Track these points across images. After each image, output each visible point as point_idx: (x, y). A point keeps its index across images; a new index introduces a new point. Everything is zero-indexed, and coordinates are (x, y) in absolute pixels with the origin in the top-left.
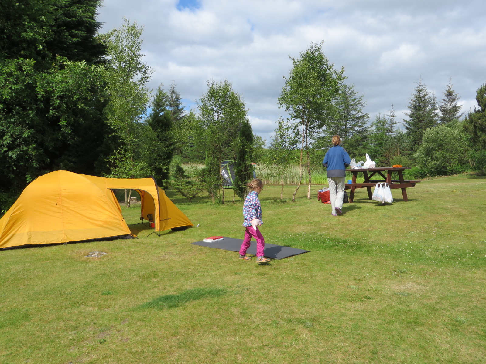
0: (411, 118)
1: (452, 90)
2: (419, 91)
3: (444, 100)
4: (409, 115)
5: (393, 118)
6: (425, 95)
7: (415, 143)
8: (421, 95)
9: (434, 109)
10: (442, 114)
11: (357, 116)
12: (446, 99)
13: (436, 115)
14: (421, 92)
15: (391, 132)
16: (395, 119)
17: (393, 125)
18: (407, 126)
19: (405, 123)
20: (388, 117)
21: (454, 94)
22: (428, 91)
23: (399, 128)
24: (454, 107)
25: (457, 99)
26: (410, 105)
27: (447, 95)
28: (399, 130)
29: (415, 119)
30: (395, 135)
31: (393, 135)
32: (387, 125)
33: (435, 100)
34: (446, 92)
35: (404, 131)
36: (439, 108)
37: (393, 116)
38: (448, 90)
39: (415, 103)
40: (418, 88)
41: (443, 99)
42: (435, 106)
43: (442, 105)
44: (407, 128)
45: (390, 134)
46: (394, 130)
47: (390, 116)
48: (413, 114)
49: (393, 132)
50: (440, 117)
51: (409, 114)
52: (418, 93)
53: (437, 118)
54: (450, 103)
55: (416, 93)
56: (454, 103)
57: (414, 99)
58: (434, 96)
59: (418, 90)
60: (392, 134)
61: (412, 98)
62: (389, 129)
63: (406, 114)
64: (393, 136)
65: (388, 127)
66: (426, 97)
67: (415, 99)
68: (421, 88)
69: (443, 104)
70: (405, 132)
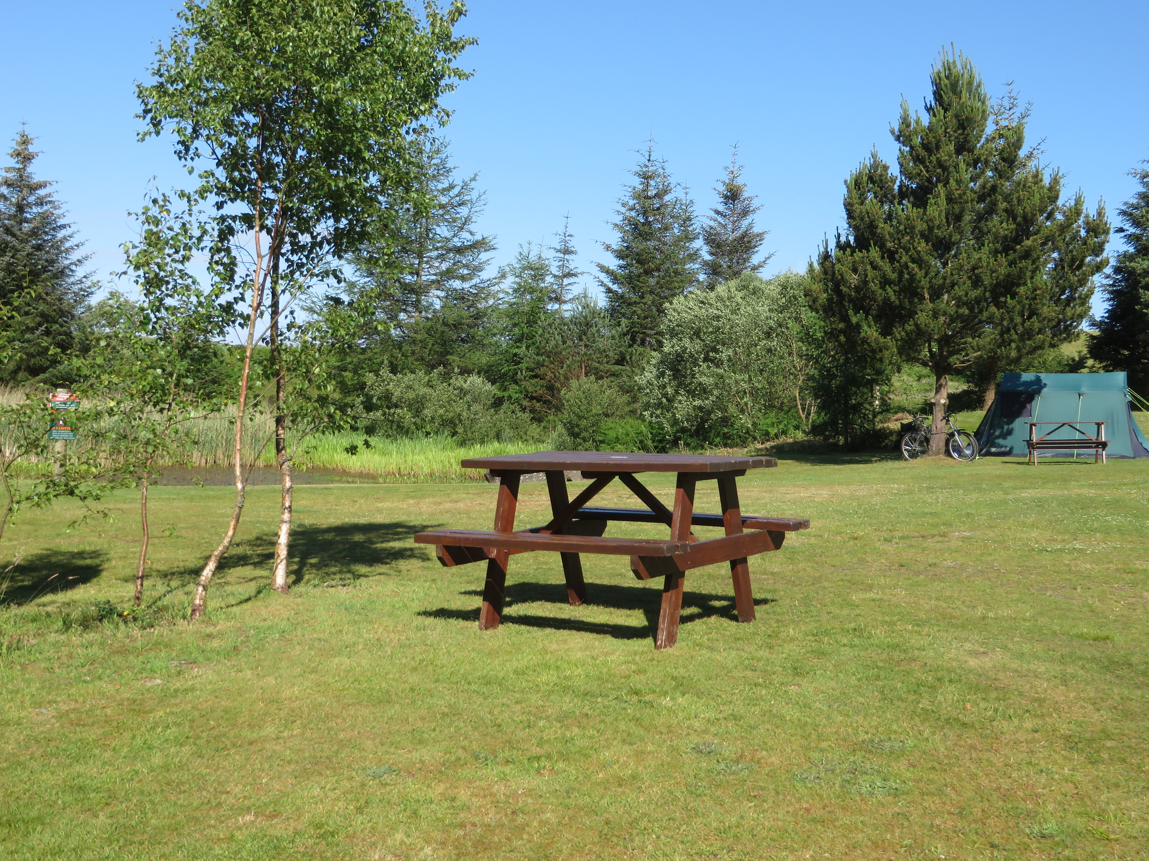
0: (621, 262)
1: (739, 181)
2: (646, 177)
3: (718, 212)
4: (615, 251)
5: (567, 256)
6: (666, 192)
7: (633, 339)
8: (652, 192)
9: (689, 237)
10: (712, 254)
11: (457, 242)
12: (721, 208)
13: (693, 256)
14: (652, 183)
15: (558, 299)
16: (574, 263)
17: (566, 281)
18: (610, 285)
19: (603, 277)
20: (552, 254)
21: (745, 195)
22: (672, 181)
23: (585, 289)
24: (745, 235)
25: (754, 210)
26: (618, 219)
27: (726, 197)
28: (585, 297)
29: (632, 265)
30: (574, 311)
31: (567, 310)
32: (549, 279)
33: (691, 209)
34: (722, 188)
35: (601, 301)
36: (701, 236)
37: (567, 251)
38: (727, 181)
39: (633, 214)
40: (644, 169)
41: (714, 207)
42: (691, 229)
43: (711, 228)
44: (609, 290)
45: (556, 306)
46: (570, 296)
47: (559, 251)
48: (627, 248)
49: (565, 302)
50: (705, 263)
51: (615, 247)
52: (642, 183)
53: (697, 266)
54: (734, 222)
55: (637, 183)
56: (745, 223)
57: (632, 202)
58: (689, 197)
59: (644, 173)
60: (565, 307)
61: (626, 199)
62: (554, 291)
63: (608, 248)
64: (567, 315)
65: (552, 284)
66: (667, 198)
67: (635, 201)
68: (651, 169)
69: (712, 223)
70: (604, 303)
